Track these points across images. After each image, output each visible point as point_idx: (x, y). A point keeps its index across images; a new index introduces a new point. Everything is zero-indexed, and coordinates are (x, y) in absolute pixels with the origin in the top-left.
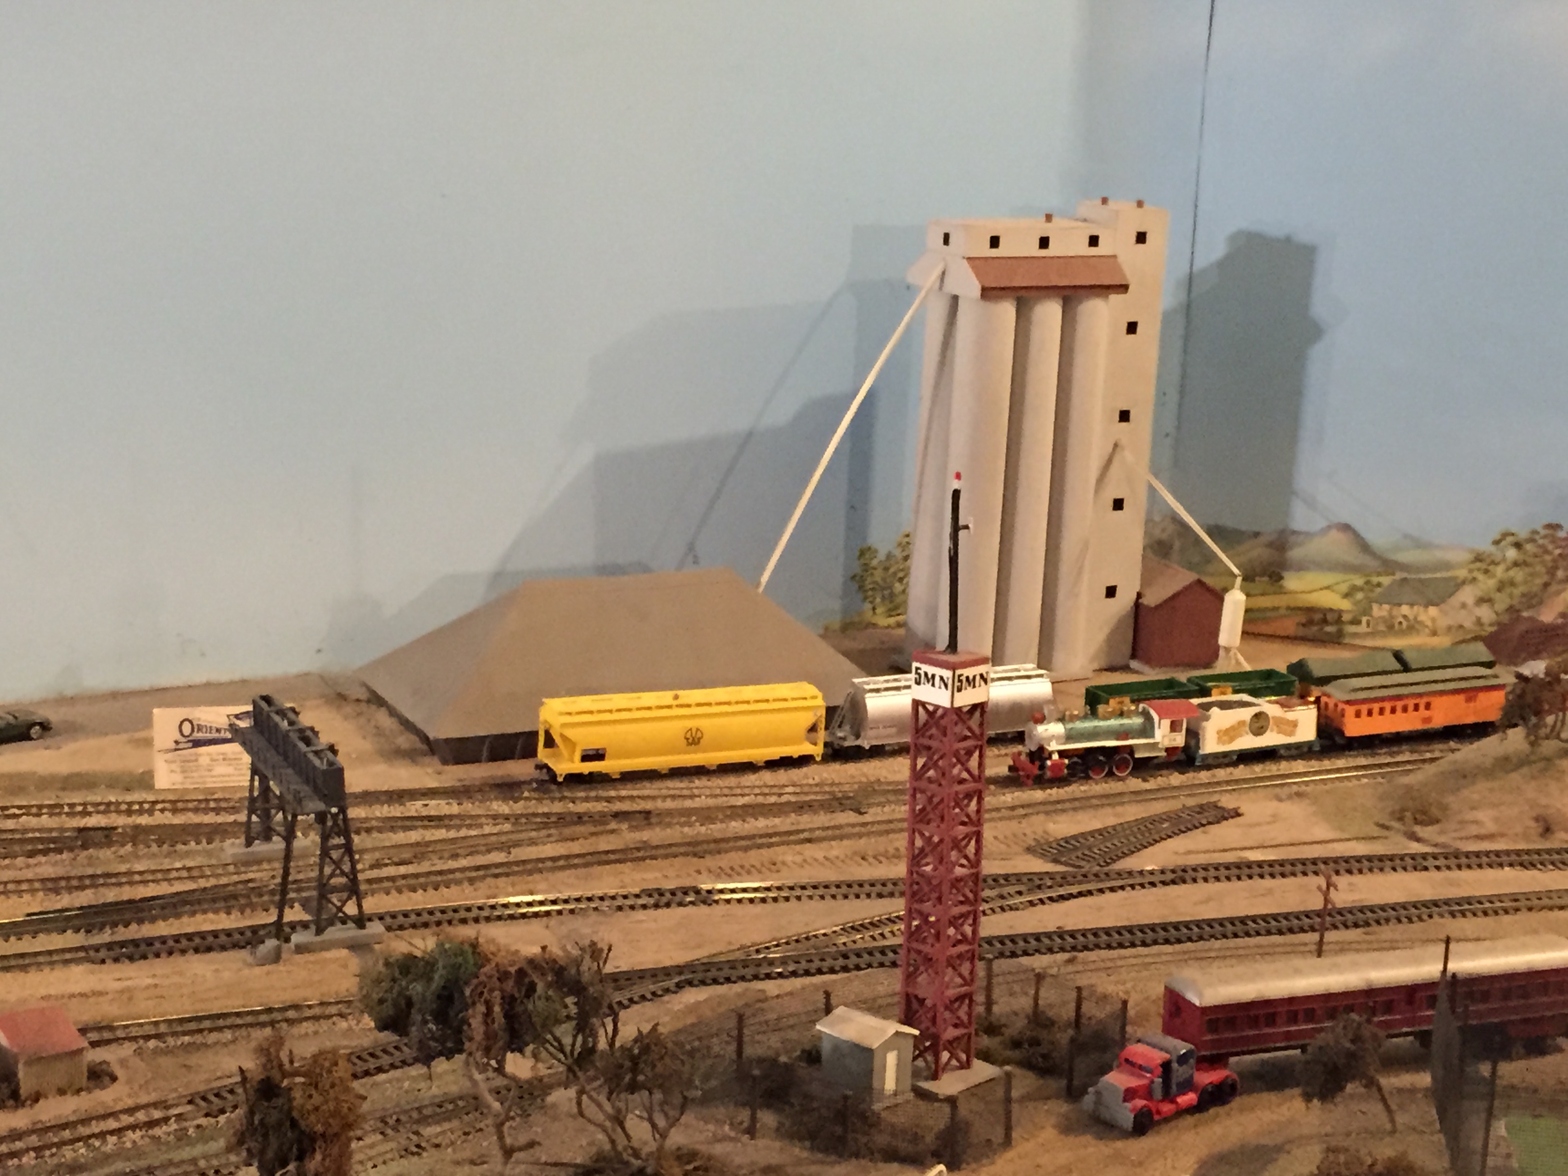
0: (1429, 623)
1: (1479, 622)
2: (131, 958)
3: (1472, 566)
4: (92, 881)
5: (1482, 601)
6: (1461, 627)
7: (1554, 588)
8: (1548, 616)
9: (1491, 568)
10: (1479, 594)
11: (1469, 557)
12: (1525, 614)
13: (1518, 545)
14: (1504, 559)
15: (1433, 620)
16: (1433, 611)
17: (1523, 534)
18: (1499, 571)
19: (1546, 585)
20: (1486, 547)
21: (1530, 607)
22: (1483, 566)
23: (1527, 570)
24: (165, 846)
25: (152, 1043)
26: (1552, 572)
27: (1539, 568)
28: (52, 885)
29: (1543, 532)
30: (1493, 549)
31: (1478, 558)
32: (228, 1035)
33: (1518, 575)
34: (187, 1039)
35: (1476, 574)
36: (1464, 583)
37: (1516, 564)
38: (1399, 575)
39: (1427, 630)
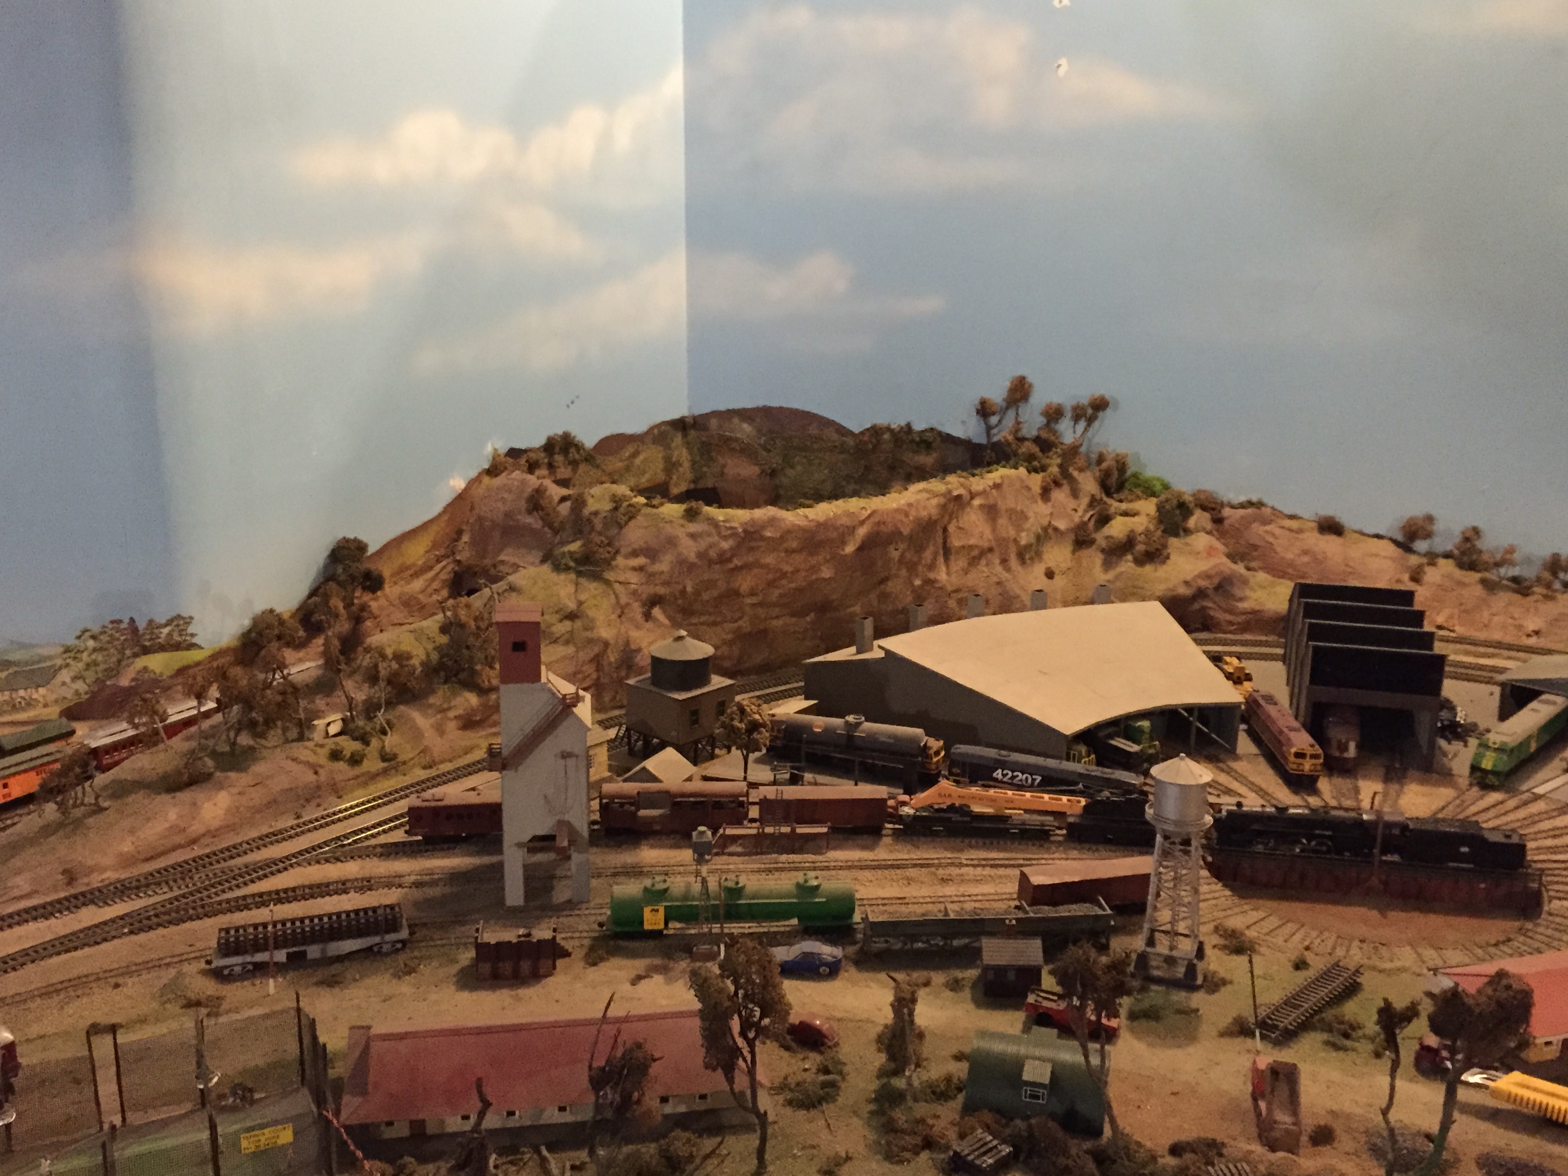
0: (41, 699)
1: (77, 693)
3: (65, 656)
5: (75, 679)
6: (65, 698)
7: (124, 663)
8: (125, 682)
9: (78, 655)
10: (72, 674)
11: (62, 649)
12: (108, 683)
13: (94, 637)
14: (86, 649)
15: (44, 696)
16: (42, 691)
17: (96, 629)
18: (85, 656)
19: (119, 661)
20: (71, 641)
21: (110, 678)
22: (72, 654)
23: (105, 653)
26: (122, 651)
27: (112, 650)
29: (110, 626)
30: (77, 642)
31: (67, 650)
33: (99, 657)
35: (68, 661)
36: (60, 668)
37: (95, 650)
38: (11, 671)
39: (40, 705)
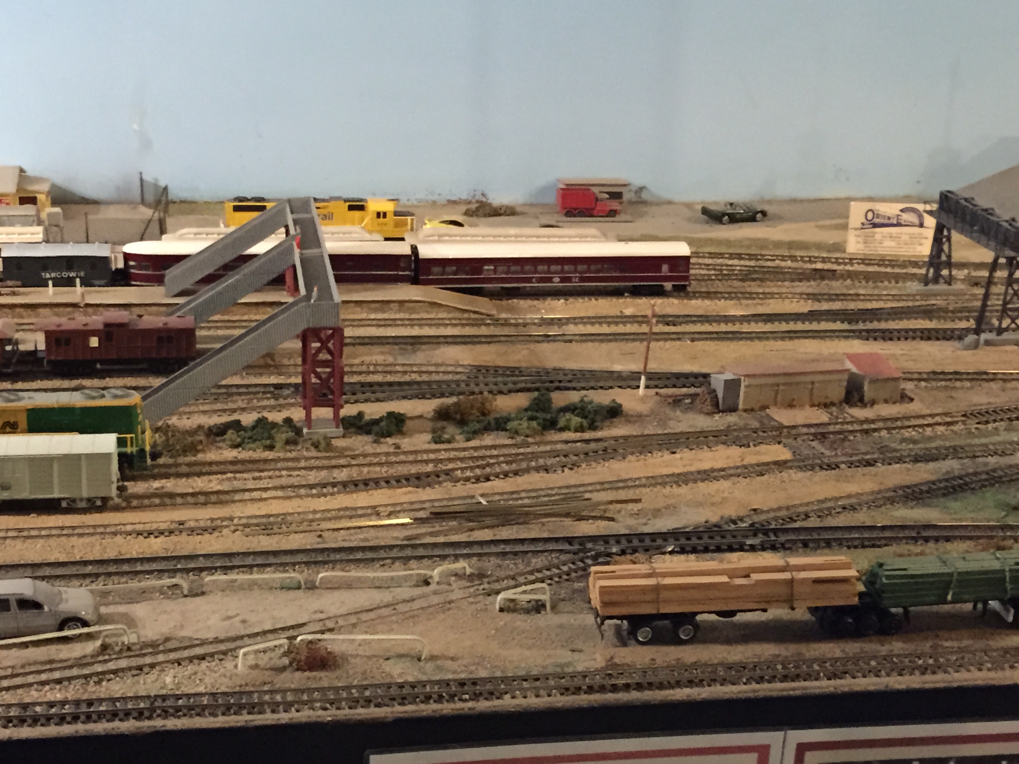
2: (884, 339)
4: (837, 297)
24: (870, 283)
25: (923, 384)
28: (815, 297)
32: (968, 384)
34: (943, 383)
